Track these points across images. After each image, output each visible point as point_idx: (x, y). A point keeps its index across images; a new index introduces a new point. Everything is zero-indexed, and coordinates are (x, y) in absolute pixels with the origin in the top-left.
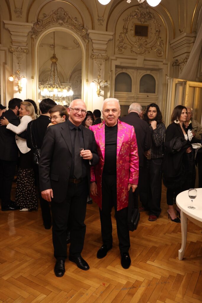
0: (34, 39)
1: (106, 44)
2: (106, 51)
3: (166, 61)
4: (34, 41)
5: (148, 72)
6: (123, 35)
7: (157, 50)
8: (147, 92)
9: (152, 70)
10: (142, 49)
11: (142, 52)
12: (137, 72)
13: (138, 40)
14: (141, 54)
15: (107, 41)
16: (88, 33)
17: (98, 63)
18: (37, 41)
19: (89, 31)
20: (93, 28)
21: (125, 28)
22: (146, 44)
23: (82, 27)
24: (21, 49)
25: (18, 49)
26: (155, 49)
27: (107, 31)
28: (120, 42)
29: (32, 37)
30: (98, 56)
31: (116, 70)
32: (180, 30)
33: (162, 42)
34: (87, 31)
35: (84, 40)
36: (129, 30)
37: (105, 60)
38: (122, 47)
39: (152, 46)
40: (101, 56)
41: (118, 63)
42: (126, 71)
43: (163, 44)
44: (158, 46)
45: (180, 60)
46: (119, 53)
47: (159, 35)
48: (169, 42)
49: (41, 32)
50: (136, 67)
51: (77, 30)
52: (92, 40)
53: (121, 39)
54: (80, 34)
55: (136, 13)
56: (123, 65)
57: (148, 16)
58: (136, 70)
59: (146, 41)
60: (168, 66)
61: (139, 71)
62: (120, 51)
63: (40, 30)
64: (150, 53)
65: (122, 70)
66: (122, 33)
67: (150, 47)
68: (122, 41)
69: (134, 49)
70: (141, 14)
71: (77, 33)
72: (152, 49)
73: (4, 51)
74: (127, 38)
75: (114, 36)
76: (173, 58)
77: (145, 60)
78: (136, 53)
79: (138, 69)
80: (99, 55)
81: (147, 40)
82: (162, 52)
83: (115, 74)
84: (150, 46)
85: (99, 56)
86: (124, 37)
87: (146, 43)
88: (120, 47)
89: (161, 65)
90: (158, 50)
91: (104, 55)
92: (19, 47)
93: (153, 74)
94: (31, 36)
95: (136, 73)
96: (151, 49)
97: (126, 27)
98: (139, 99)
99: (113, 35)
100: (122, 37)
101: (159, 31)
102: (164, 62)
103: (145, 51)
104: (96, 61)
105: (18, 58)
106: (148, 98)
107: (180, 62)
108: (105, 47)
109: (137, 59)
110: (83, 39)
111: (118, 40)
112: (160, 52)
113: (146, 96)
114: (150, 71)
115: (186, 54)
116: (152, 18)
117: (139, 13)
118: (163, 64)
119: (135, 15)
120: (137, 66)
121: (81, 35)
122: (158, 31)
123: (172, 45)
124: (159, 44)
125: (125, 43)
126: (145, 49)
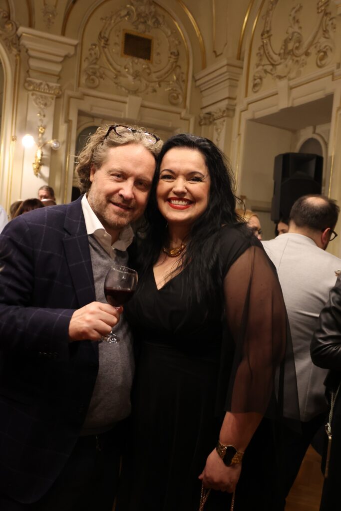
1: (61, 62)
2: (59, 77)
3: (187, 112)
6: (97, 48)
7: (170, 90)
10: (140, 82)
13: (132, 63)
14: (135, 92)
15: (62, 57)
16: (19, 35)
17: (38, 101)
19: (22, 29)
20: (31, 25)
21: (104, 37)
22: (149, 74)
23: (6, 19)
26: (167, 87)
27: (63, 34)
28: (91, 64)
30: (39, 85)
31: (79, 122)
32: (215, 52)
34: (17, 29)
36: (111, 42)
37: (55, 97)
38: (94, 73)
39: (162, 80)
40: (46, 86)
43: (184, 81)
44: (173, 81)
45: (216, 113)
46: (89, 86)
47: (176, 62)
48: (193, 77)
52: (27, 51)
53: (94, 57)
55: (128, 13)
56: (96, 111)
57: (154, 20)
59: (149, 68)
60: (190, 123)
62: (91, 81)
64: (155, 92)
65: (94, 121)
66: (95, 45)
67: (157, 80)
68: (95, 61)
69: (121, 81)
70: (139, 15)
72: (160, 86)
74: (107, 57)
75: (79, 48)
76: (201, 109)
77: (142, 106)
78: (126, 89)
80: (41, 84)
81: (150, 65)
82: (179, 96)
83: (78, 129)
84: (157, 78)
85: (42, 86)
86: (101, 53)
87: (148, 71)
88: (90, 73)
89: (176, 121)
90: (172, 89)
91: (53, 87)
96: (159, 84)
97: (107, 36)
99: (76, 46)
100: (95, 54)
101: (176, 54)
102: (183, 114)
103: (146, 87)
104: (34, 97)
107: (216, 116)
108: (57, 68)
111: (87, 58)
112: (175, 95)
115: (226, 102)
116: (160, 24)
117: (133, 12)
118: (181, 119)
119: (126, 16)
120: (127, 116)
122: (174, 53)
123: (198, 83)
124: (175, 79)
125: (101, 67)
126: (146, 84)
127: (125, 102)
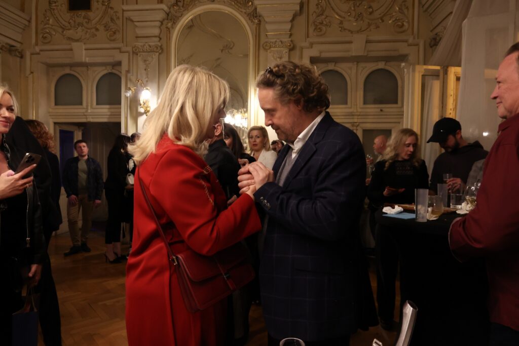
0: (171, 29)
1: (290, 21)
2: (290, 33)
3: (414, 38)
4: (169, 32)
5: (381, 65)
7: (393, 21)
8: (381, 102)
9: (387, 59)
10: (362, 22)
11: (363, 29)
12: (357, 67)
13: (354, 7)
14: (360, 31)
15: (291, 17)
17: (275, 56)
18: (174, 31)
22: (371, 13)
24: (150, 46)
25: (145, 46)
26: (390, 20)
28: (318, 16)
29: (168, 26)
30: (275, 43)
33: (405, 5)
35: (252, 20)
37: (288, 49)
38: (321, 23)
39: (384, 15)
40: (280, 43)
41: (314, 52)
42: (335, 66)
43: (407, 8)
44: (396, 12)
46: (317, 36)
48: (419, 3)
49: (180, 17)
50: (352, 56)
51: (239, 5)
52: (264, 19)
53: (320, 9)
54: (244, 11)
56: (324, 55)
58: (355, 63)
59: (370, 7)
60: (419, 48)
61: (362, 65)
62: (319, 30)
63: (179, 15)
64: (379, 27)
65: (328, 66)
68: (321, 13)
69: (346, 25)
71: (239, 10)
72: (383, 21)
73: (127, 54)
74: (332, 7)
75: (306, 6)
76: (431, 31)
77: (368, 42)
78: (349, 31)
79: (357, 60)
80: (276, 41)
81: (372, 4)
82: (405, 23)
84: (380, 15)
85: (277, 43)
86: (326, 5)
87: (370, 10)
88: (318, 24)
89: (403, 49)
90: (396, 19)
91: (285, 42)
92: (147, 44)
93: (391, 67)
94: (166, 25)
95: (355, 68)
96: (381, 19)
98: (368, 117)
100: (322, 7)
102: (411, 40)
103: (369, 25)
104: (272, 53)
105: (145, 61)
106: (382, 113)
108: (287, 27)
109: (352, 42)
110: (250, 19)
111: (315, 12)
112: (400, 23)
113: (379, 110)
114: (383, 63)
118: (409, 45)
120: (354, 54)
121: (245, 13)
124: (398, 9)
125: (327, 16)
126: (369, 23)
127: (350, 42)
